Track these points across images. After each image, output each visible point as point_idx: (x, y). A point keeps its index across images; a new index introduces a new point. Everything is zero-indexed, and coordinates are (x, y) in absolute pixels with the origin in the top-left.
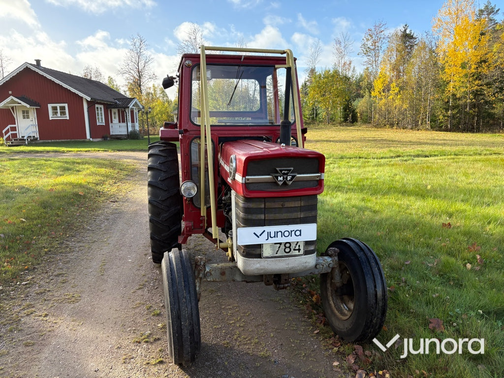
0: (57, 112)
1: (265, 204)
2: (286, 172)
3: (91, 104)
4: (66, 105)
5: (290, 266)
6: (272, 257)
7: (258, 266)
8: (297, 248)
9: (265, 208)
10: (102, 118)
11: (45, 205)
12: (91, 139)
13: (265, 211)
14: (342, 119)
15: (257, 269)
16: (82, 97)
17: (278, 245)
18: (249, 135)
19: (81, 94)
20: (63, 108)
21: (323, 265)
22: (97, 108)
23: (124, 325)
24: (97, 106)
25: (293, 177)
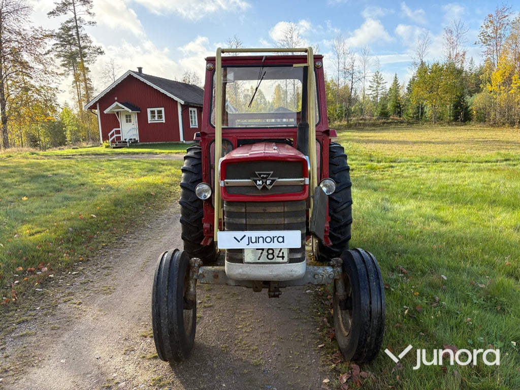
0: (155, 116)
1: (246, 208)
2: (265, 176)
3: (185, 107)
4: (163, 109)
5: (275, 273)
6: (254, 263)
7: (240, 271)
8: (281, 255)
9: (246, 212)
10: (195, 121)
11: (117, 203)
12: (184, 141)
13: (245, 215)
14: (452, 118)
15: (240, 274)
16: (177, 101)
17: (261, 251)
18: (268, 138)
19: (176, 98)
20: (160, 112)
21: (322, 276)
22: (191, 111)
23: (139, 319)
24: (190, 109)
25: (273, 181)
